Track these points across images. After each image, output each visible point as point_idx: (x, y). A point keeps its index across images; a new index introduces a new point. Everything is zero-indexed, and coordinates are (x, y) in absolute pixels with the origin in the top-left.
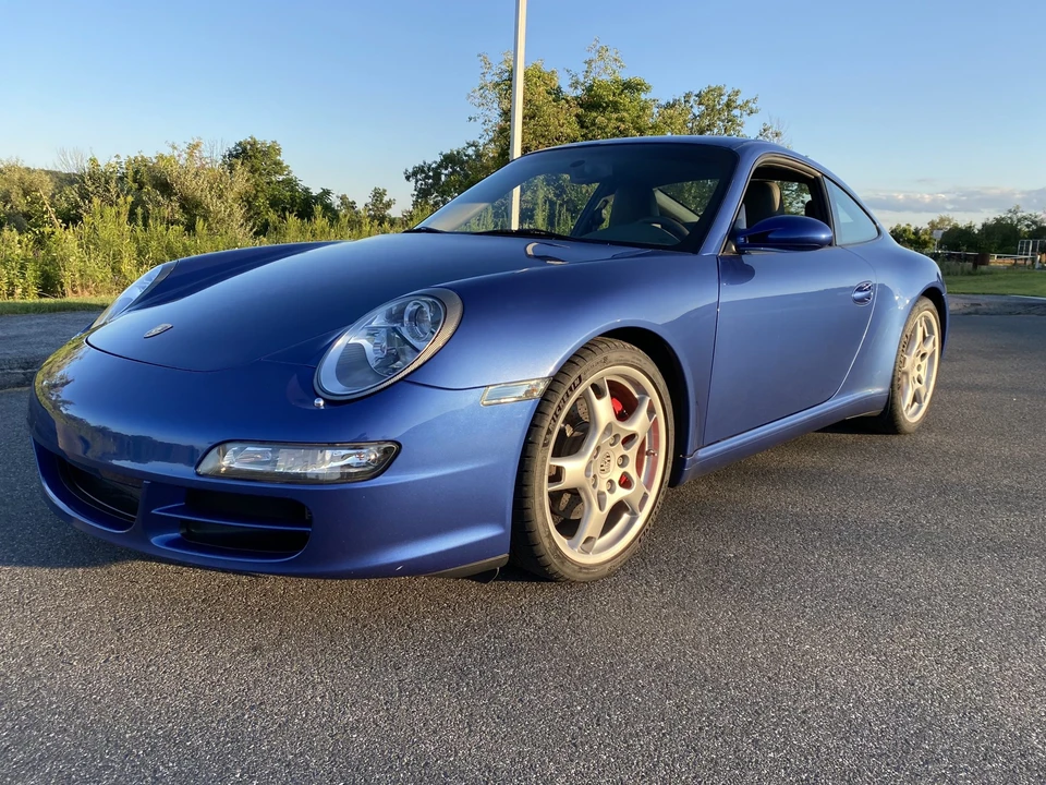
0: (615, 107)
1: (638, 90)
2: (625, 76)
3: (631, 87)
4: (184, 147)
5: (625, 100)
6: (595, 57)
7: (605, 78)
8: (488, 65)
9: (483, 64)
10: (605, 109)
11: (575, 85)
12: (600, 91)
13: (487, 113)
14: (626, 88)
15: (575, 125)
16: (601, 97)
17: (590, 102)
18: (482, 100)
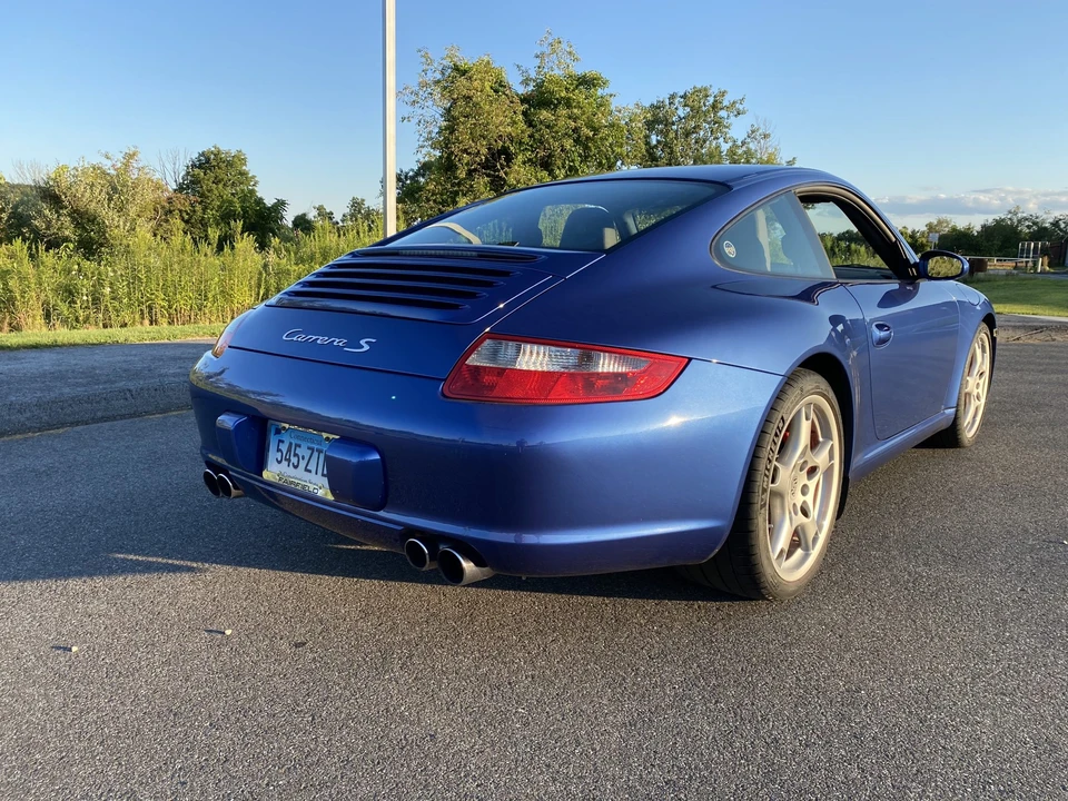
0: (568, 103)
1: (595, 86)
2: (579, 69)
3: (587, 82)
4: (120, 157)
5: (579, 96)
6: (548, 50)
7: (558, 73)
8: (429, 61)
9: (424, 60)
10: (556, 106)
11: (525, 82)
12: (551, 87)
13: (420, 111)
14: (580, 84)
15: (522, 126)
16: (552, 93)
17: (540, 99)
18: (414, 98)
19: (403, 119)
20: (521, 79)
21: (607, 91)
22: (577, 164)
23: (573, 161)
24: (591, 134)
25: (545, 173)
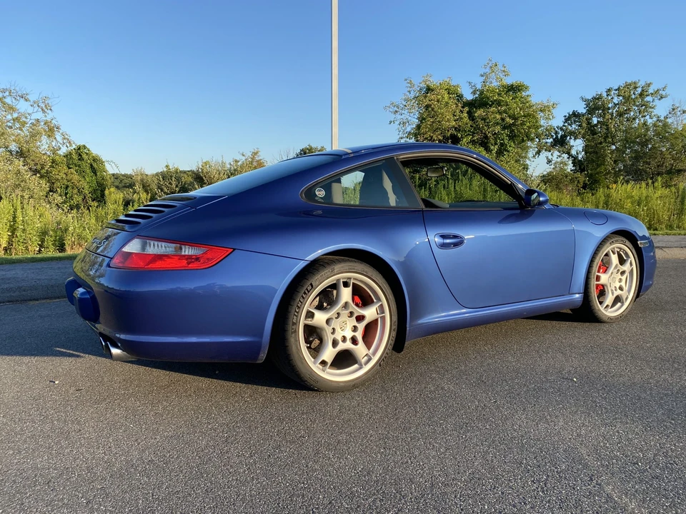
0: (499, 103)
1: (519, 91)
2: (508, 81)
3: (514, 89)
5: (508, 99)
6: (488, 70)
7: (494, 85)
8: (412, 85)
9: (409, 85)
10: (490, 106)
11: (474, 93)
12: (488, 94)
13: (399, 117)
14: (509, 90)
15: (466, 119)
16: (488, 98)
17: (481, 102)
18: (396, 109)
19: (391, 122)
20: (472, 90)
21: (527, 93)
22: (506, 142)
23: (503, 140)
24: (511, 122)
25: (482, 149)
